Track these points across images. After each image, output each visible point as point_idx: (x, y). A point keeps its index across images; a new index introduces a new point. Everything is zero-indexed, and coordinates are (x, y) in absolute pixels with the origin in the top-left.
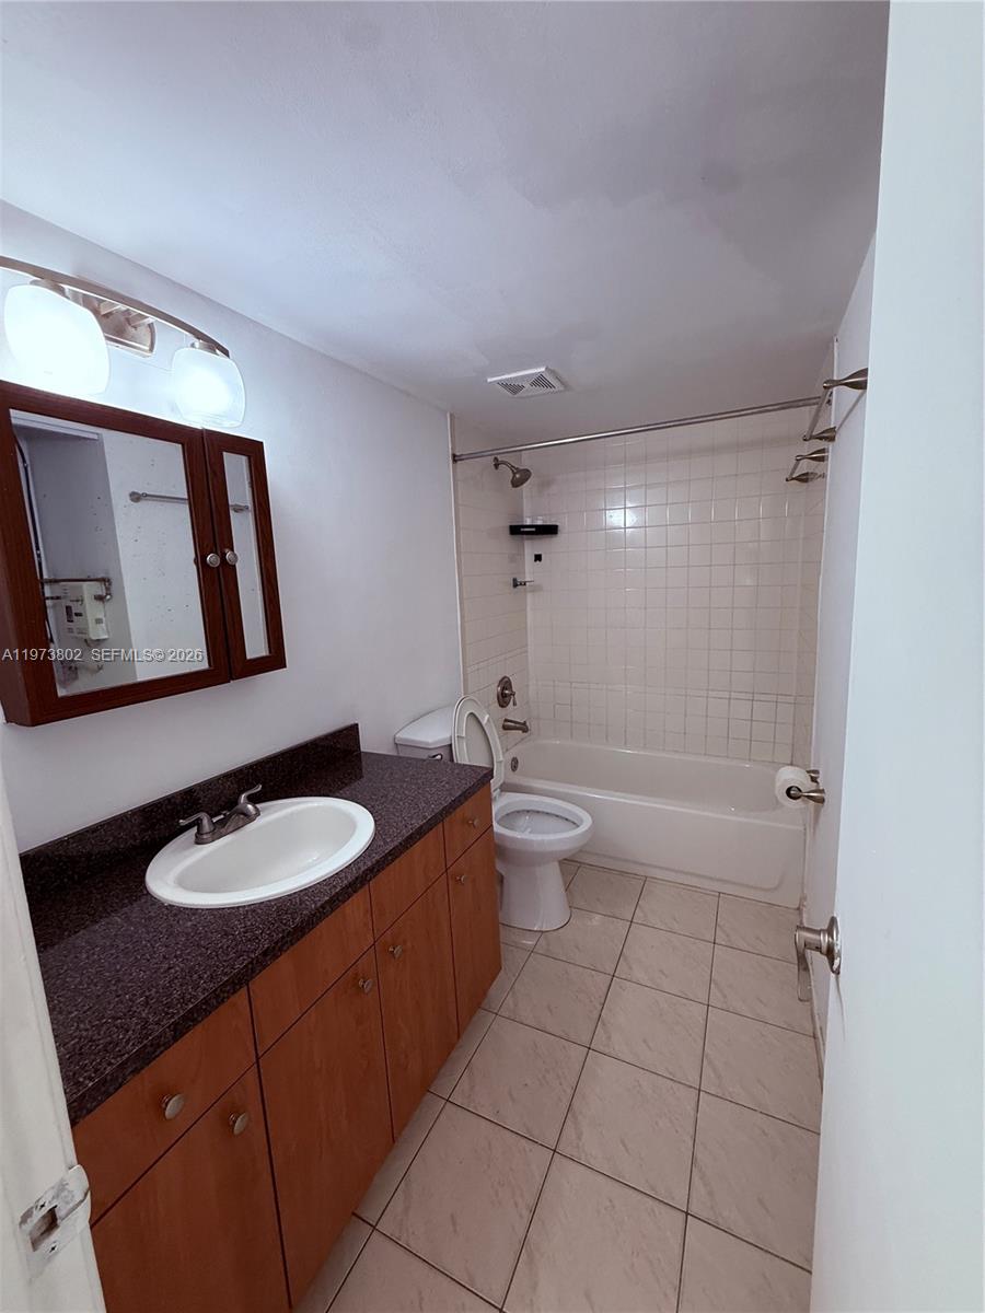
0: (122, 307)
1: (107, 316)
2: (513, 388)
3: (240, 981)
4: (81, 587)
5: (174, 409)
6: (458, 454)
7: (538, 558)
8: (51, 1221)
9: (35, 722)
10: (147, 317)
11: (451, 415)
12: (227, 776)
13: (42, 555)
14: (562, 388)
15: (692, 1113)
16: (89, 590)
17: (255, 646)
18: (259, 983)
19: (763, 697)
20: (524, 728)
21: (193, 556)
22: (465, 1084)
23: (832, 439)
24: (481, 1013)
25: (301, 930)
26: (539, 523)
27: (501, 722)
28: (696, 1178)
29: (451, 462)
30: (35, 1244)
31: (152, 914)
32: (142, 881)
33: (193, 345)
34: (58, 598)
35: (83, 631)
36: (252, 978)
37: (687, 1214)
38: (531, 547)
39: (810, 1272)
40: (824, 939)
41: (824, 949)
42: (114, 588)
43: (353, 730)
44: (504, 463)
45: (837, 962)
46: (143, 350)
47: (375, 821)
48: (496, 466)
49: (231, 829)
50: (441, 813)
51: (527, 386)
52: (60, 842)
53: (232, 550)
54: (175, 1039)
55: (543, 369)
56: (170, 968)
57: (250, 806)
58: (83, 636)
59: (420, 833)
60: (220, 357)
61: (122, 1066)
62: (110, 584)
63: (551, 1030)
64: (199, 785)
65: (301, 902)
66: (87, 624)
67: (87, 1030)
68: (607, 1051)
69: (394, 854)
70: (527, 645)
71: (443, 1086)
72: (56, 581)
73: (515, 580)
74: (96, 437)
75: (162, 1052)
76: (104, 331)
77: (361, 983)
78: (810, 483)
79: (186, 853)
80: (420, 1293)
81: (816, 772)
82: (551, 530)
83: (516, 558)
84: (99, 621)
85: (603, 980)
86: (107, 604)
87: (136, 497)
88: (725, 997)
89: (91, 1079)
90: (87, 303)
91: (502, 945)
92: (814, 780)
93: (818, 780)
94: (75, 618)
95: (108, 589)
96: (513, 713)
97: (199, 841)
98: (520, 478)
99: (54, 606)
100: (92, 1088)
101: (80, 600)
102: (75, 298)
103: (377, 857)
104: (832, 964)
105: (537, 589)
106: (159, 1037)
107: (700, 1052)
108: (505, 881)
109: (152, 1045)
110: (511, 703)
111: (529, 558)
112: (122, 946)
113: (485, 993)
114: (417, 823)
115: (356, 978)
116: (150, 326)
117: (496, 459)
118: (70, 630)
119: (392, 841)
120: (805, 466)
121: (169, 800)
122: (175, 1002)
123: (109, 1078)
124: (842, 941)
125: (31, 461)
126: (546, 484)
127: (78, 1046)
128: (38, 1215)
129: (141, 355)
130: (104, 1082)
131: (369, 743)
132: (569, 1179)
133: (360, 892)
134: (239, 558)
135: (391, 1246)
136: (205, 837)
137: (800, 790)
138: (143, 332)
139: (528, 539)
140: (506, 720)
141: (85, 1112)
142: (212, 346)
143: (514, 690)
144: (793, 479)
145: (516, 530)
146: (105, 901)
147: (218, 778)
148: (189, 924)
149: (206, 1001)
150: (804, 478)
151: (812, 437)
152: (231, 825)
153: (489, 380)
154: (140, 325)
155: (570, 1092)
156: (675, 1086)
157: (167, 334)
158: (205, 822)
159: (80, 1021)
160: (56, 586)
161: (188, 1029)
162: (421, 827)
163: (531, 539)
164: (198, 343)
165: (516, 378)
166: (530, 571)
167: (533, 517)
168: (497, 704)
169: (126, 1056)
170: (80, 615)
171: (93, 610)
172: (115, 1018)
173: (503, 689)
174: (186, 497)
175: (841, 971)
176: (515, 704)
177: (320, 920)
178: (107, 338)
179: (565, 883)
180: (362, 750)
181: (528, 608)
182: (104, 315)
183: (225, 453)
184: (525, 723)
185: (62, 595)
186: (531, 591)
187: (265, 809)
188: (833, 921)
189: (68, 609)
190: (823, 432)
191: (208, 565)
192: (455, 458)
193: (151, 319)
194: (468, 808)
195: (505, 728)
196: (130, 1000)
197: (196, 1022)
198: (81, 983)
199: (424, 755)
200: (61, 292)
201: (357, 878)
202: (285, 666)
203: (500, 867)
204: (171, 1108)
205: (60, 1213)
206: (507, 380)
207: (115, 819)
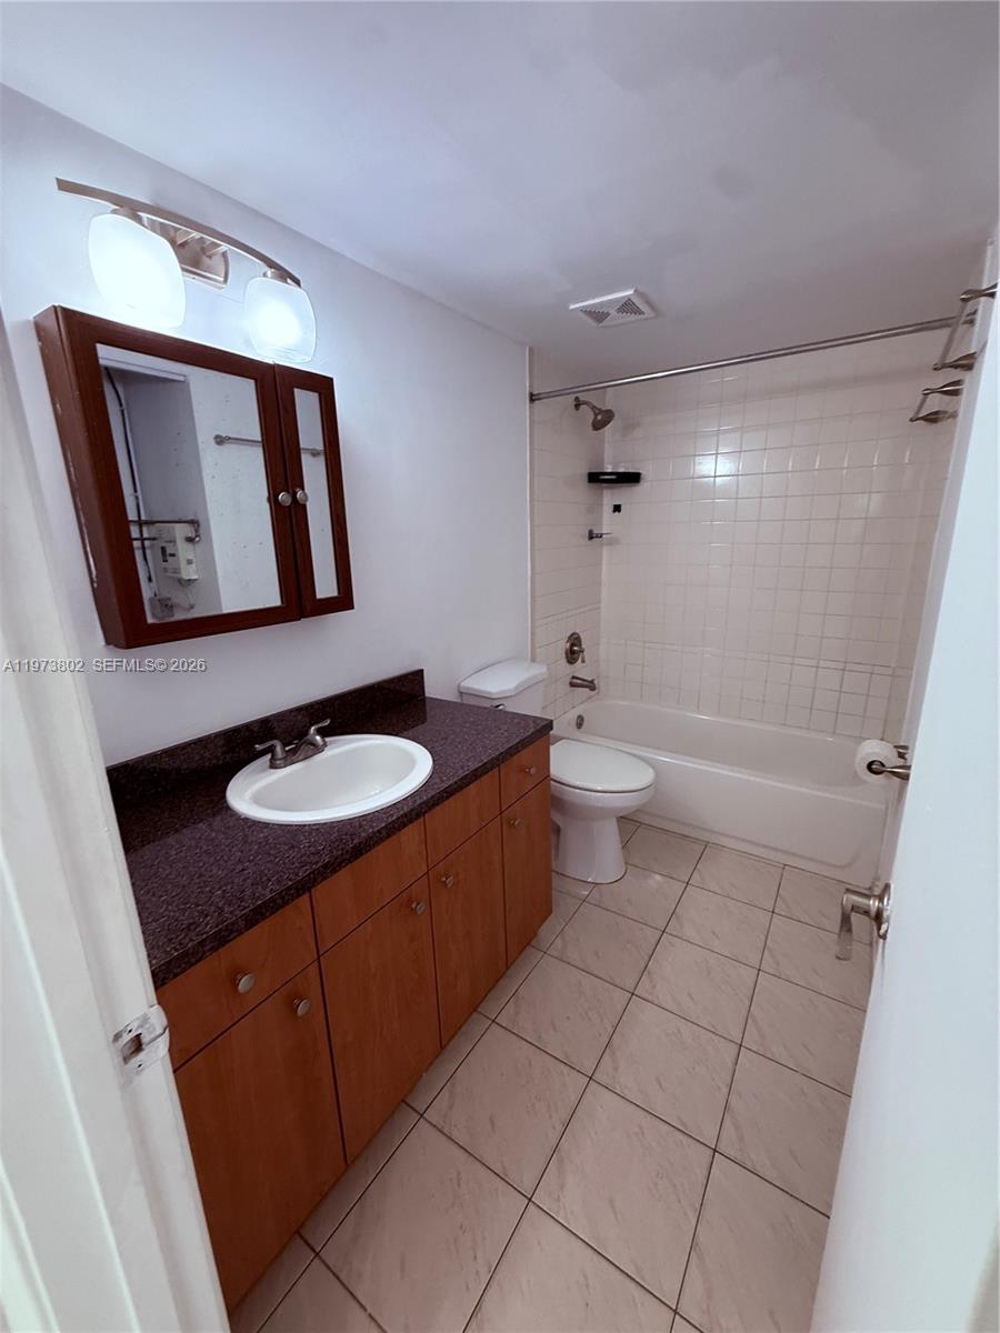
0: (196, 235)
1: (183, 245)
2: (598, 315)
3: (304, 887)
4: (173, 528)
5: (248, 343)
6: (535, 393)
7: (617, 508)
8: (137, 1045)
9: (129, 645)
10: (220, 245)
11: (531, 350)
12: (299, 710)
13: (140, 497)
14: (652, 315)
15: (730, 1065)
16: (181, 531)
17: (326, 586)
18: (319, 891)
19: (857, 667)
20: (591, 685)
21: (266, 494)
22: (510, 1008)
23: (969, 367)
24: (529, 950)
25: (358, 851)
26: (621, 470)
27: (568, 680)
28: (727, 1122)
29: (528, 401)
30: (126, 1060)
31: (231, 824)
32: (224, 796)
33: (265, 275)
34: (154, 539)
35: (177, 570)
36: (314, 886)
37: (715, 1151)
38: (610, 496)
39: (829, 1217)
40: (874, 904)
41: (873, 913)
42: (201, 532)
43: (418, 676)
44: (585, 403)
45: (884, 927)
46: (219, 282)
47: (434, 761)
48: (577, 406)
49: (301, 757)
50: (497, 758)
51: (613, 312)
52: (154, 757)
53: (303, 489)
54: (248, 928)
55: (630, 292)
56: (243, 870)
57: (318, 738)
58: (175, 575)
59: (475, 775)
60: (291, 286)
61: (202, 943)
62: (199, 526)
63: (596, 972)
64: (273, 715)
65: (360, 826)
66: (179, 564)
67: (174, 911)
68: (650, 998)
69: (448, 793)
70: (600, 602)
71: (490, 1007)
72: (153, 523)
73: (591, 532)
74: (182, 379)
75: (234, 938)
76: (181, 262)
77: (414, 906)
78: (939, 424)
79: (263, 775)
80: (459, 1174)
81: (905, 748)
82: (632, 478)
83: (595, 508)
84: (190, 562)
85: (652, 935)
86: (196, 545)
87: (220, 440)
88: (778, 964)
89: (176, 950)
90: (164, 231)
91: (554, 892)
92: (901, 756)
93: (906, 756)
94: (169, 558)
95: (197, 531)
96: (581, 670)
97: (273, 766)
98: (603, 419)
99: (152, 547)
100: (177, 958)
101: (173, 541)
102: (153, 227)
103: (433, 793)
104: (879, 929)
105: (613, 542)
106: (233, 924)
107: (744, 1013)
108: (562, 833)
109: (226, 930)
110: (580, 660)
111: (607, 508)
112: (205, 848)
113: (535, 934)
114: (473, 765)
115: (410, 901)
116: (224, 255)
117: (577, 399)
118: (165, 570)
119: (448, 779)
120: (935, 403)
121: (247, 727)
122: (246, 897)
123: (191, 951)
124: (892, 906)
125: (127, 404)
126: (630, 427)
127: (167, 923)
128: (127, 1038)
129: (215, 286)
130: (186, 954)
131: (433, 688)
132: (602, 1105)
133: (415, 824)
134: (310, 499)
135: (434, 1134)
136: (278, 762)
137: (883, 765)
138: (217, 262)
139: (607, 488)
140: (574, 677)
141: (172, 975)
142: (284, 275)
143: (583, 646)
144: (918, 419)
145: (594, 478)
146: (193, 810)
147: (291, 711)
148: (262, 835)
149: (272, 900)
150: (933, 418)
151: (944, 366)
152: (301, 754)
153: (572, 307)
154: (215, 254)
155: (610, 1030)
156: (716, 1038)
157: (242, 264)
158: (279, 749)
159: (168, 904)
160: (151, 527)
161: (257, 922)
162: (476, 770)
163: (612, 488)
164: (270, 272)
165: (601, 304)
166: (608, 521)
167: (615, 465)
168: (564, 660)
169: (205, 936)
170: (173, 555)
171: (184, 551)
172: (197, 905)
173: (572, 645)
174: (260, 439)
175: (888, 936)
176: (583, 661)
177: (377, 843)
178: (183, 269)
179: (622, 842)
180: (427, 695)
181: (604, 562)
182: (181, 245)
183: (296, 390)
184: (592, 682)
185: (157, 536)
186: (607, 544)
187: (331, 743)
188: (887, 887)
189: (163, 549)
190: (960, 359)
191: (280, 504)
192: (533, 398)
193: (224, 247)
194: (525, 756)
195: (572, 685)
196: (210, 891)
197: (264, 917)
198: (170, 874)
199: (487, 704)
200: (139, 220)
201: (412, 810)
202: (353, 608)
203: (557, 818)
204: (244, 984)
205: (145, 1039)
206: (589, 306)
207: (200, 741)
